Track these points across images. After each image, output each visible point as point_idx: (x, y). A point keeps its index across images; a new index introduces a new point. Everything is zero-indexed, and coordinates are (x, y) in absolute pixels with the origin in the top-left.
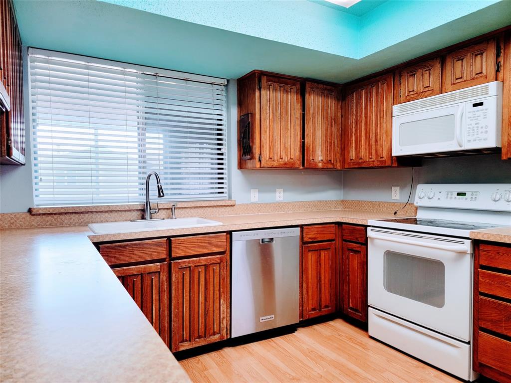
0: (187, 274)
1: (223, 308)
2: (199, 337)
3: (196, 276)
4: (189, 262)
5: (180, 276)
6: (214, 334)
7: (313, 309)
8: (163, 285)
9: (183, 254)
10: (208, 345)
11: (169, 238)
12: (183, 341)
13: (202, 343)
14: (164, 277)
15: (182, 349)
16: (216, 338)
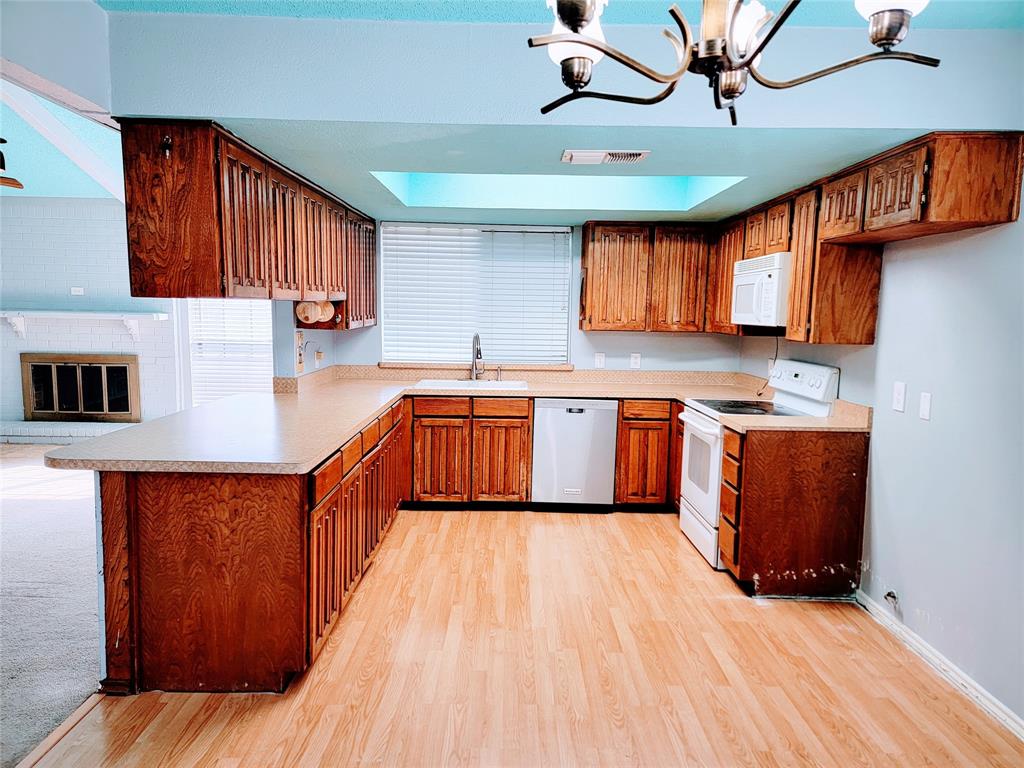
0: (488, 432)
1: (523, 470)
2: (498, 493)
3: (496, 436)
4: (489, 422)
5: (481, 434)
6: (513, 493)
7: (634, 494)
8: (465, 439)
9: (484, 414)
10: (507, 503)
11: (471, 397)
12: (483, 493)
13: (499, 499)
14: (466, 432)
15: (481, 499)
16: (515, 498)
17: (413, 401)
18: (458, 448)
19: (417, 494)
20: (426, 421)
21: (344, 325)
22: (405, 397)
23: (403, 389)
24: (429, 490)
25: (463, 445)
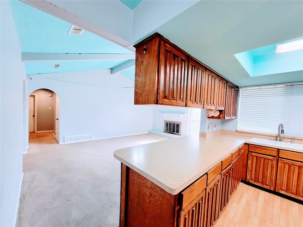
0: (287, 166)
3: (292, 169)
4: (288, 161)
5: (283, 165)
8: (274, 165)
9: (285, 157)
11: (278, 149)
12: (282, 190)
14: (274, 162)
15: (281, 192)
17: (249, 145)
18: (269, 168)
19: (248, 179)
20: (254, 154)
21: (223, 118)
22: (245, 144)
23: (244, 141)
24: (253, 179)
25: (272, 167)
